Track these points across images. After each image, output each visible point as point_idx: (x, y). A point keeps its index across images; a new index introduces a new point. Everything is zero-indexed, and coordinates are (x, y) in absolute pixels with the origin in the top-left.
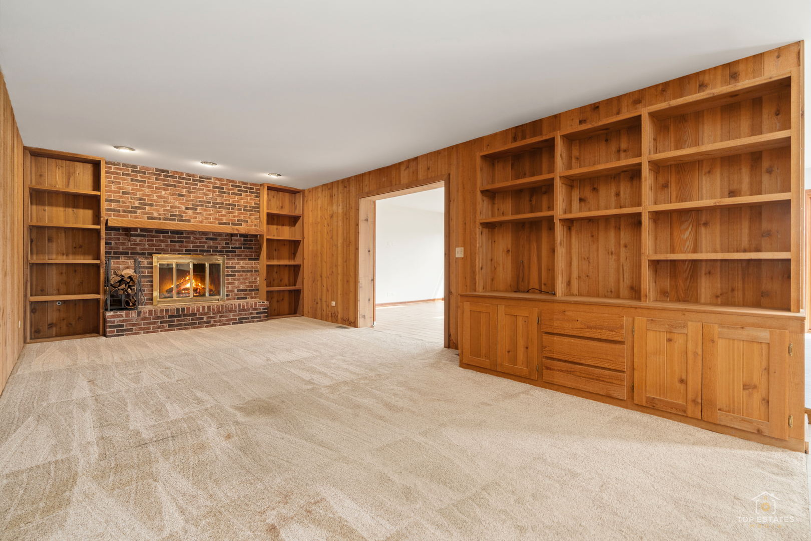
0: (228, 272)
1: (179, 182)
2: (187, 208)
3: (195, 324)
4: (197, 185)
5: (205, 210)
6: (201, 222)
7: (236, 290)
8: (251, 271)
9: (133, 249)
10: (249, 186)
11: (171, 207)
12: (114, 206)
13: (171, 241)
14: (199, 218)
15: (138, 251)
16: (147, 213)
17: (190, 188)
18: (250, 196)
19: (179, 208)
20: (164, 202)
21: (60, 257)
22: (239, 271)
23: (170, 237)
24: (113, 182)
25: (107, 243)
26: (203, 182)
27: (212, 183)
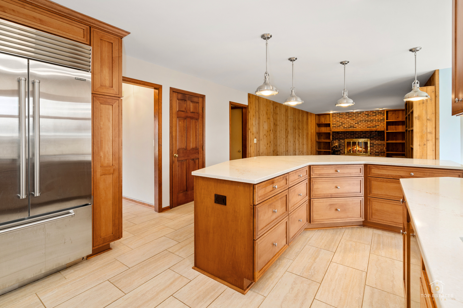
0: (371, 145)
1: (353, 115)
2: (355, 123)
4: (359, 115)
5: (362, 123)
6: (360, 128)
7: (374, 152)
8: (381, 145)
9: (339, 137)
10: (380, 112)
11: (350, 124)
12: (335, 125)
13: (350, 135)
14: (360, 126)
15: (341, 138)
16: (343, 127)
17: (356, 117)
18: (380, 115)
19: (353, 124)
20: (348, 122)
21: (323, 140)
22: (376, 145)
23: (350, 133)
24: (334, 119)
25: (332, 136)
26: (361, 113)
27: (364, 113)
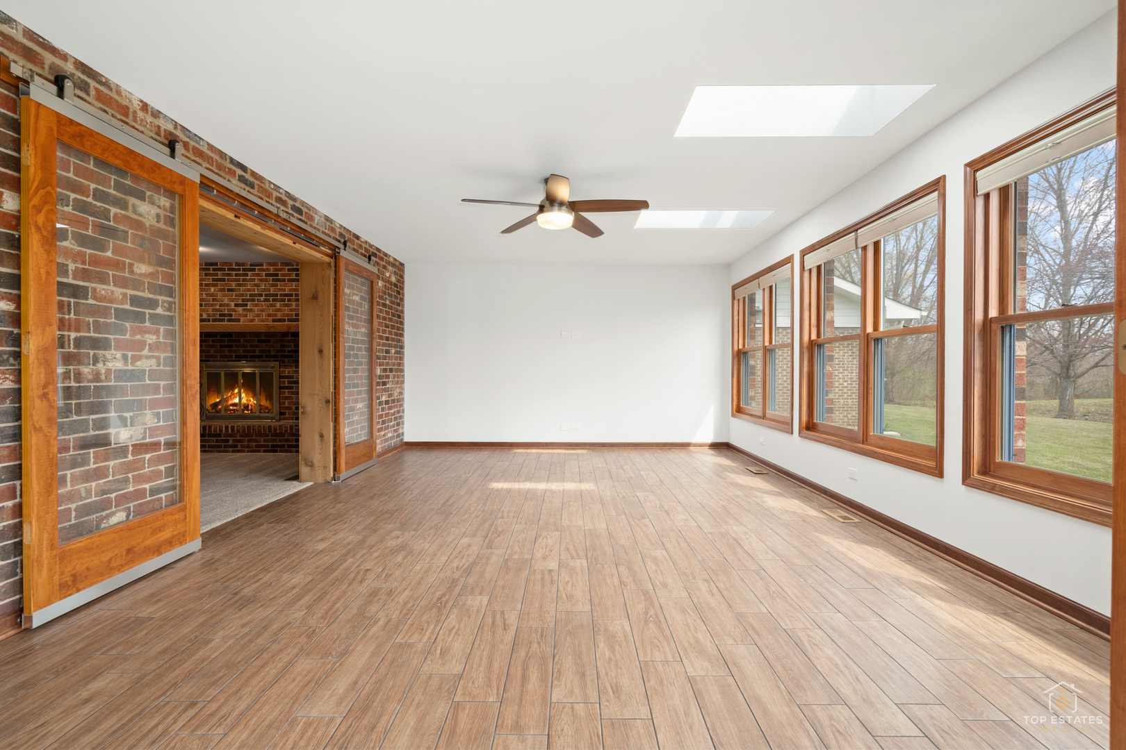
0: (284, 383)
1: (229, 275)
2: (236, 305)
4: (247, 275)
5: (256, 305)
6: (252, 321)
7: (294, 407)
11: (221, 305)
13: (221, 346)
14: (250, 316)
17: (239, 280)
19: (228, 305)
20: (213, 300)
23: (219, 341)
26: (254, 270)
27: (264, 270)
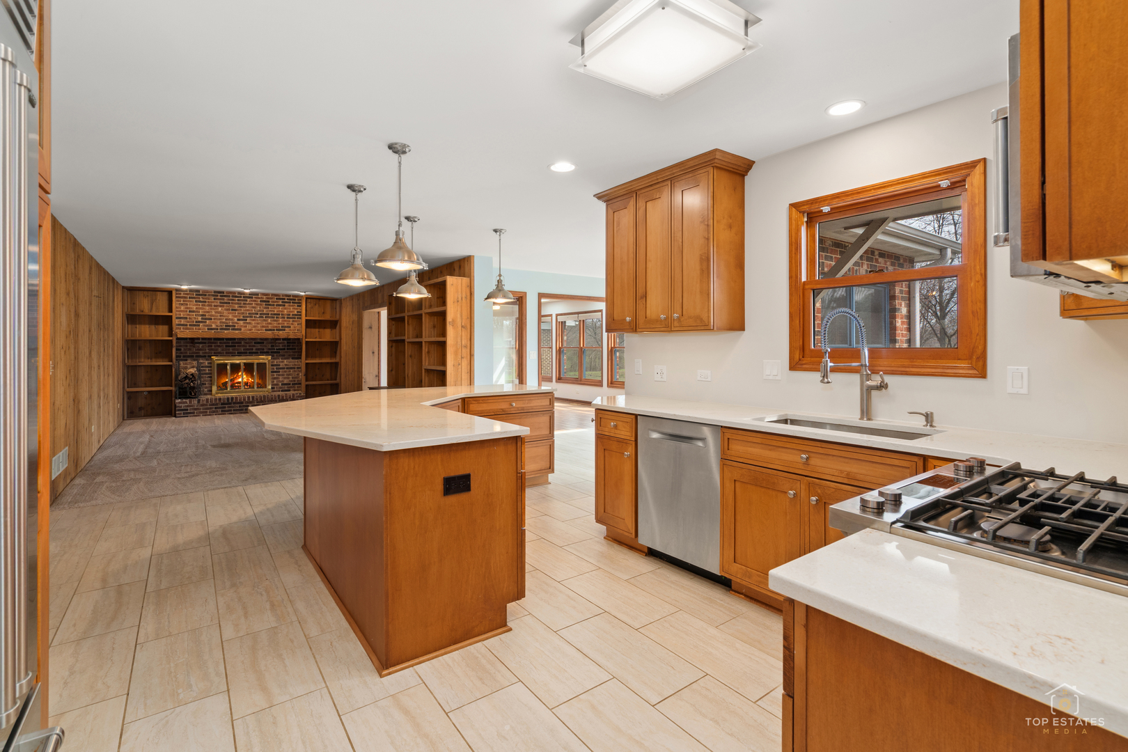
0: (274, 369)
1: (233, 300)
2: (238, 320)
3: (243, 410)
4: (246, 301)
5: (254, 320)
6: (250, 330)
7: (280, 384)
8: (294, 368)
9: (197, 353)
10: (291, 298)
11: (226, 319)
12: (183, 322)
13: (226, 346)
14: (249, 327)
15: (201, 354)
16: (207, 326)
17: (241, 304)
18: (292, 306)
19: (232, 320)
20: (220, 316)
21: (146, 360)
22: (284, 368)
23: (225, 343)
24: (182, 304)
25: (177, 350)
26: (252, 298)
27: (259, 298)
